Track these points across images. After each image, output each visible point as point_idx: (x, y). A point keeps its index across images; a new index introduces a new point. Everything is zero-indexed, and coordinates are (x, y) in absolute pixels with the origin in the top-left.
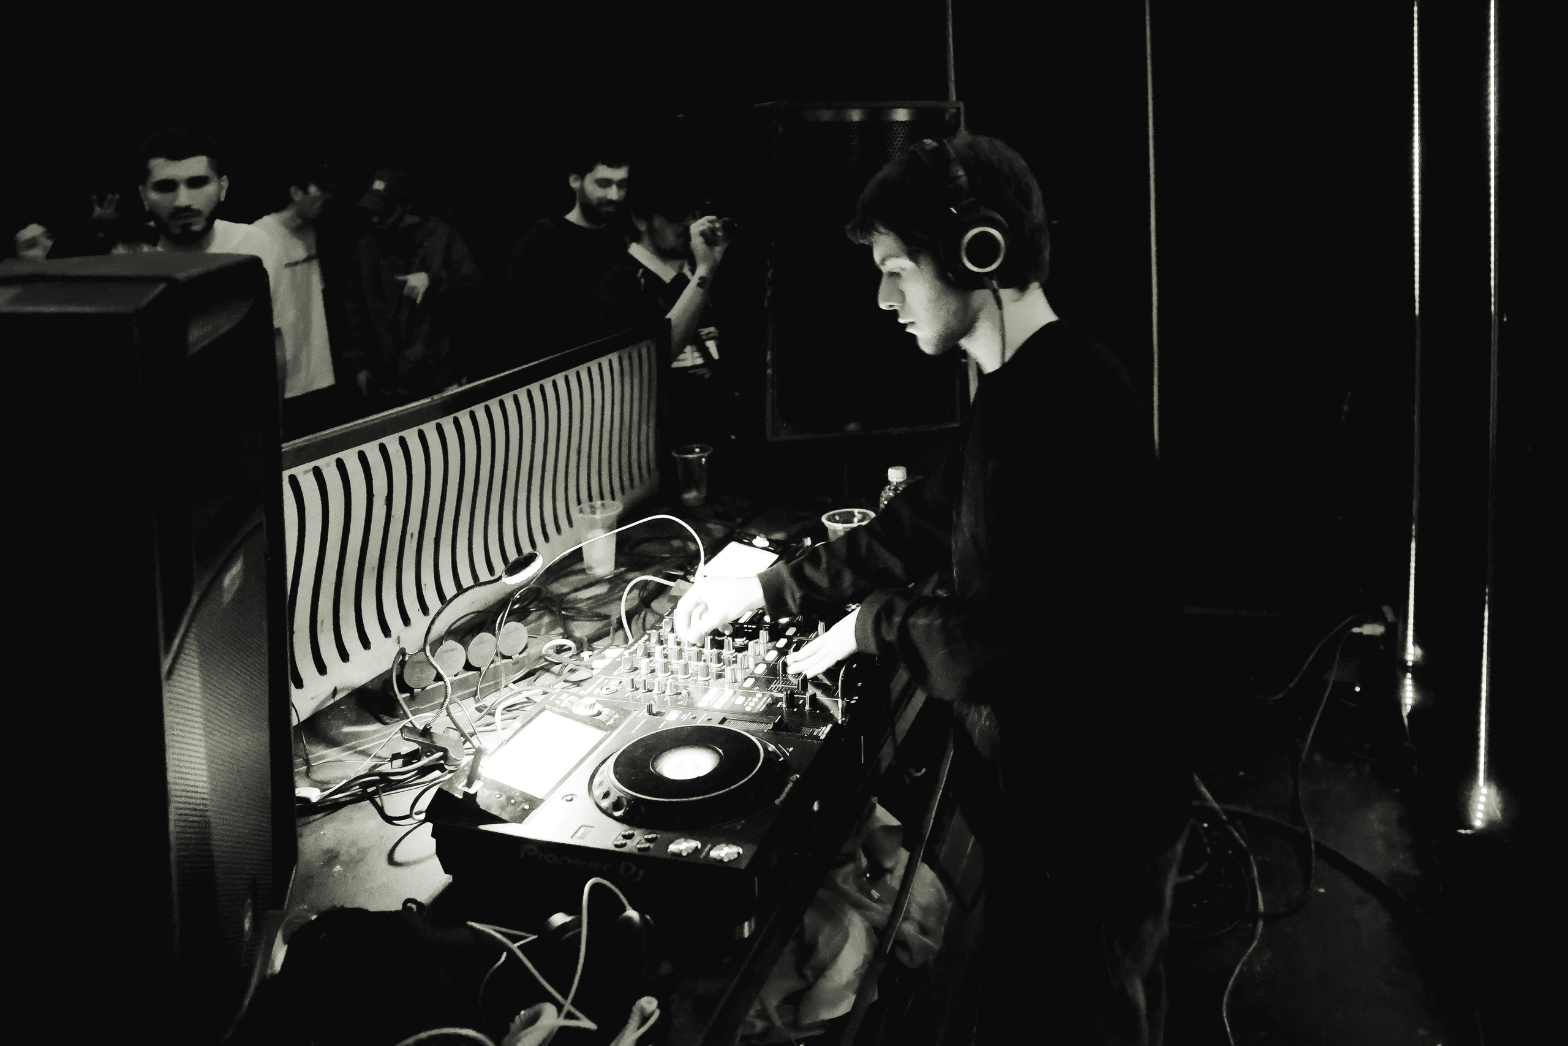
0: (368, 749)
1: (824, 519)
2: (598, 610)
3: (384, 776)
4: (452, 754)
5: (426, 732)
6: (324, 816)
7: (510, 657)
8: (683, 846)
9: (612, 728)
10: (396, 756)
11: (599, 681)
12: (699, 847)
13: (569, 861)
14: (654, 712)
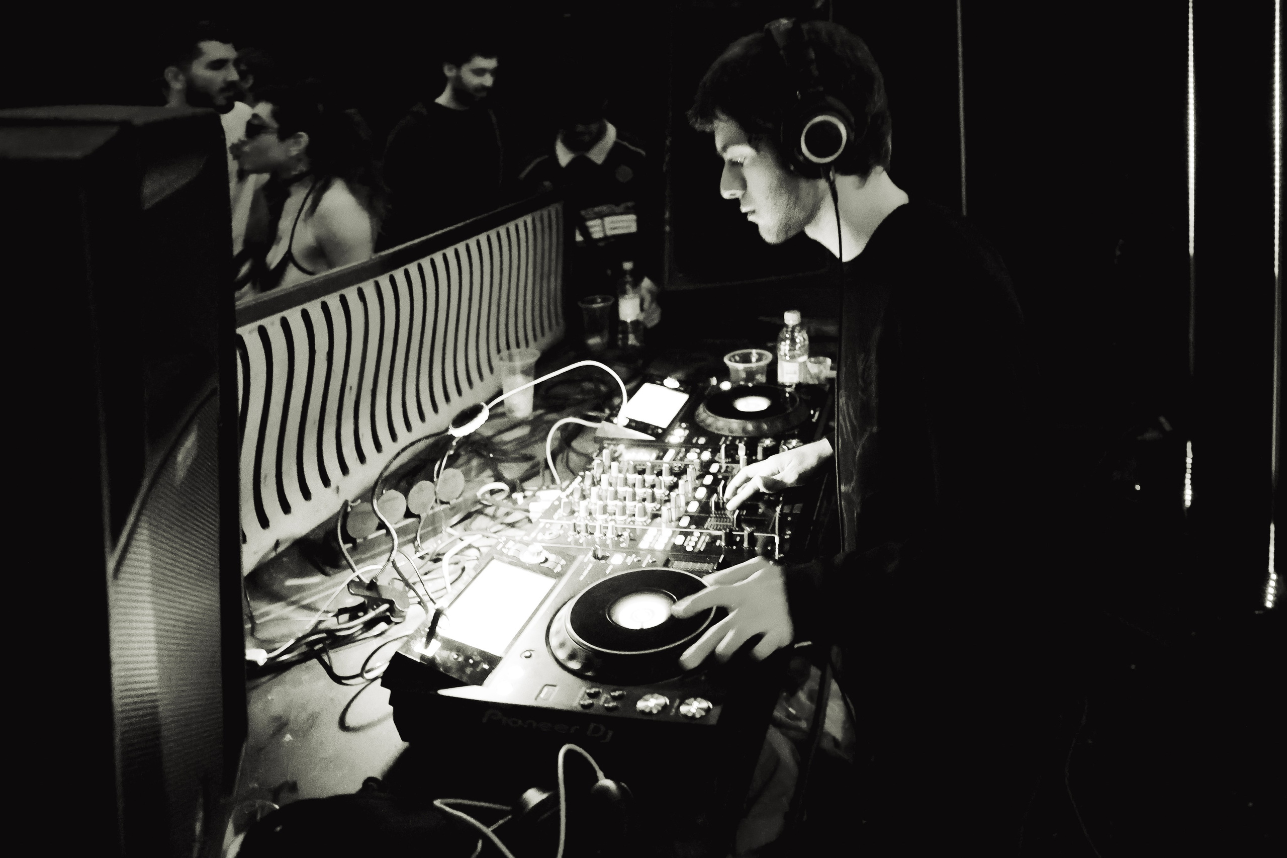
0: (312, 603)
1: (726, 360)
2: (524, 452)
3: (331, 632)
4: (398, 606)
5: (373, 586)
6: (270, 680)
7: (448, 503)
8: (651, 703)
9: (559, 576)
10: (342, 611)
11: (541, 525)
12: (668, 703)
13: (534, 724)
14: (600, 556)
